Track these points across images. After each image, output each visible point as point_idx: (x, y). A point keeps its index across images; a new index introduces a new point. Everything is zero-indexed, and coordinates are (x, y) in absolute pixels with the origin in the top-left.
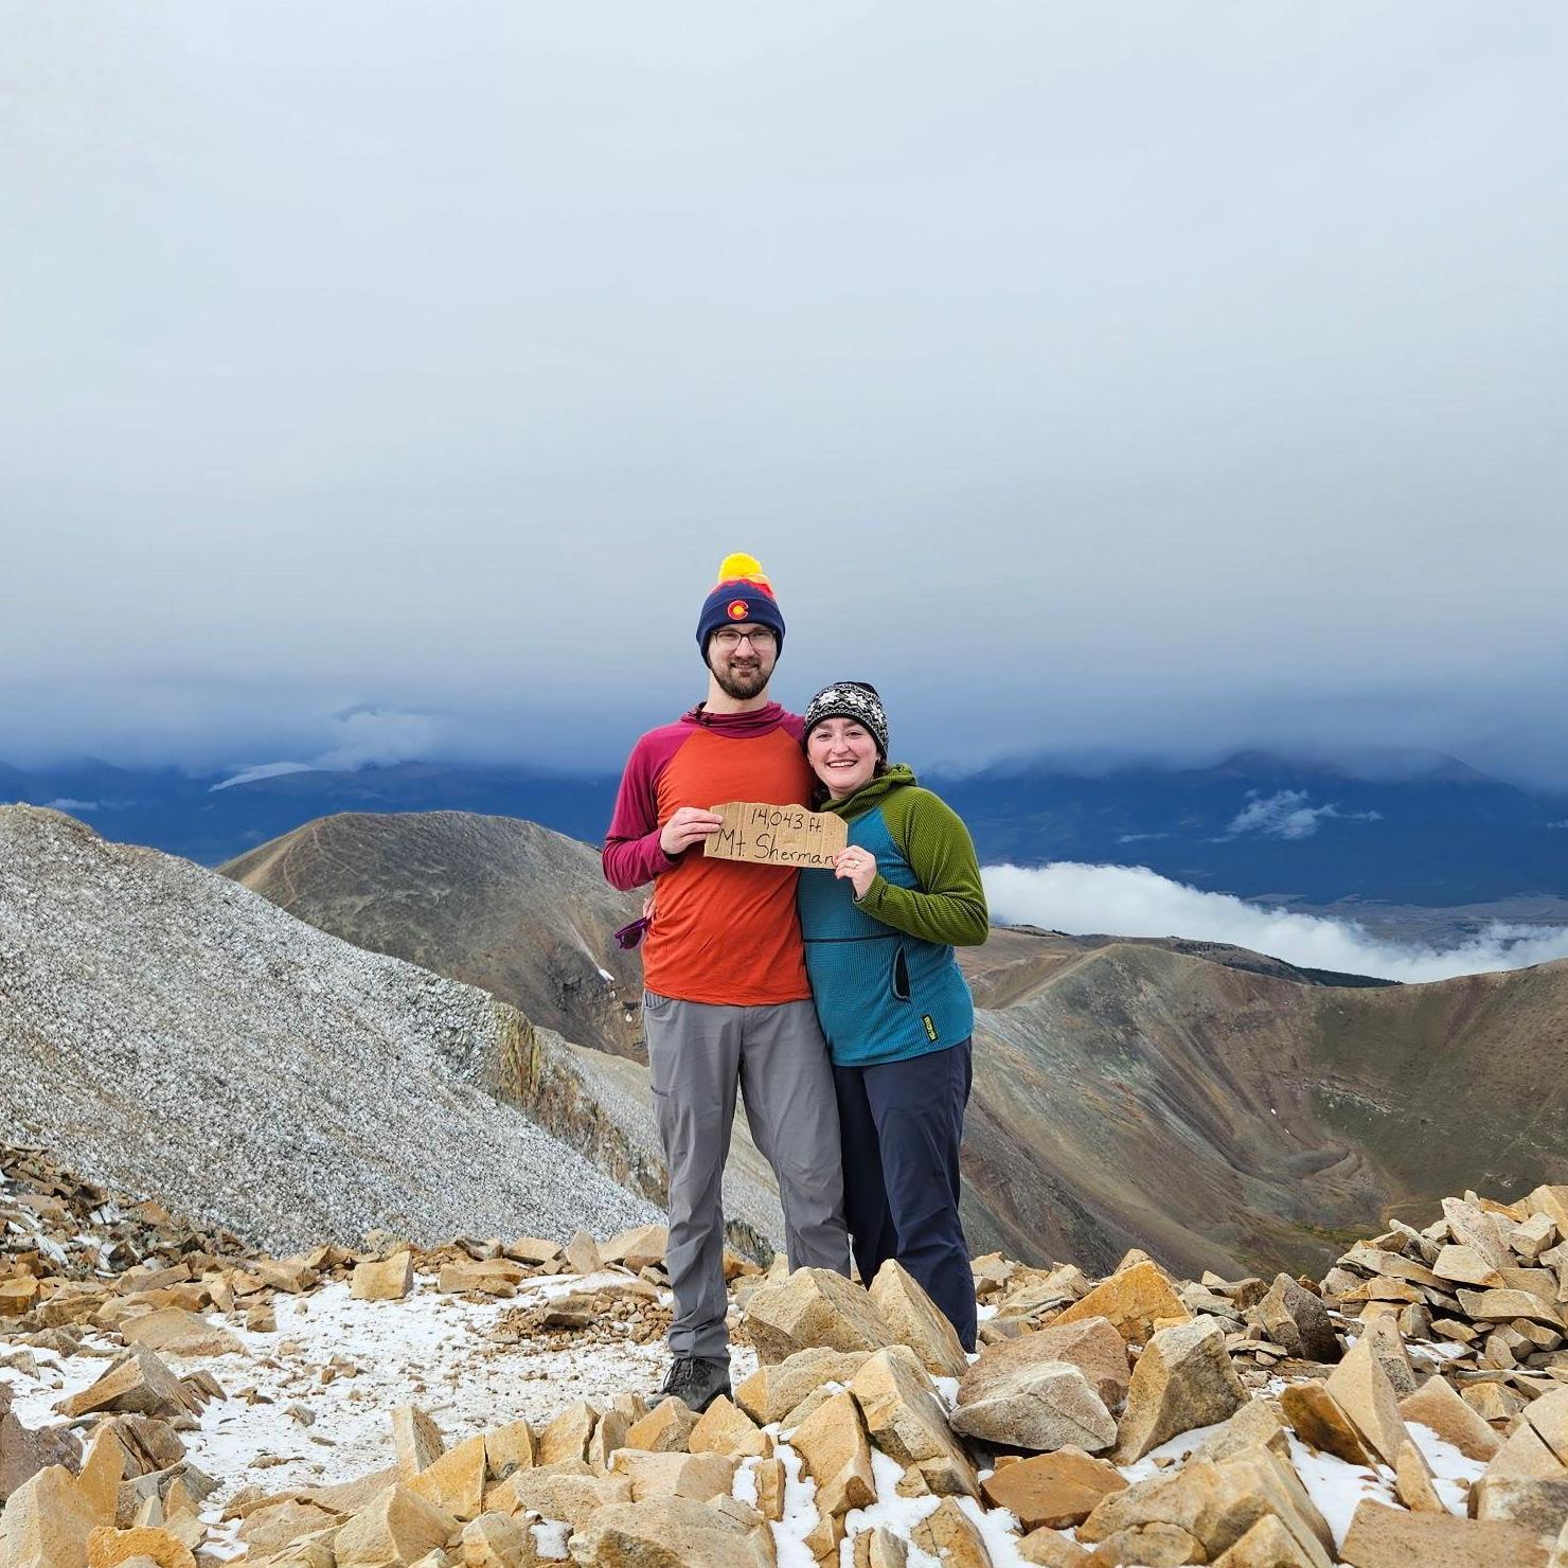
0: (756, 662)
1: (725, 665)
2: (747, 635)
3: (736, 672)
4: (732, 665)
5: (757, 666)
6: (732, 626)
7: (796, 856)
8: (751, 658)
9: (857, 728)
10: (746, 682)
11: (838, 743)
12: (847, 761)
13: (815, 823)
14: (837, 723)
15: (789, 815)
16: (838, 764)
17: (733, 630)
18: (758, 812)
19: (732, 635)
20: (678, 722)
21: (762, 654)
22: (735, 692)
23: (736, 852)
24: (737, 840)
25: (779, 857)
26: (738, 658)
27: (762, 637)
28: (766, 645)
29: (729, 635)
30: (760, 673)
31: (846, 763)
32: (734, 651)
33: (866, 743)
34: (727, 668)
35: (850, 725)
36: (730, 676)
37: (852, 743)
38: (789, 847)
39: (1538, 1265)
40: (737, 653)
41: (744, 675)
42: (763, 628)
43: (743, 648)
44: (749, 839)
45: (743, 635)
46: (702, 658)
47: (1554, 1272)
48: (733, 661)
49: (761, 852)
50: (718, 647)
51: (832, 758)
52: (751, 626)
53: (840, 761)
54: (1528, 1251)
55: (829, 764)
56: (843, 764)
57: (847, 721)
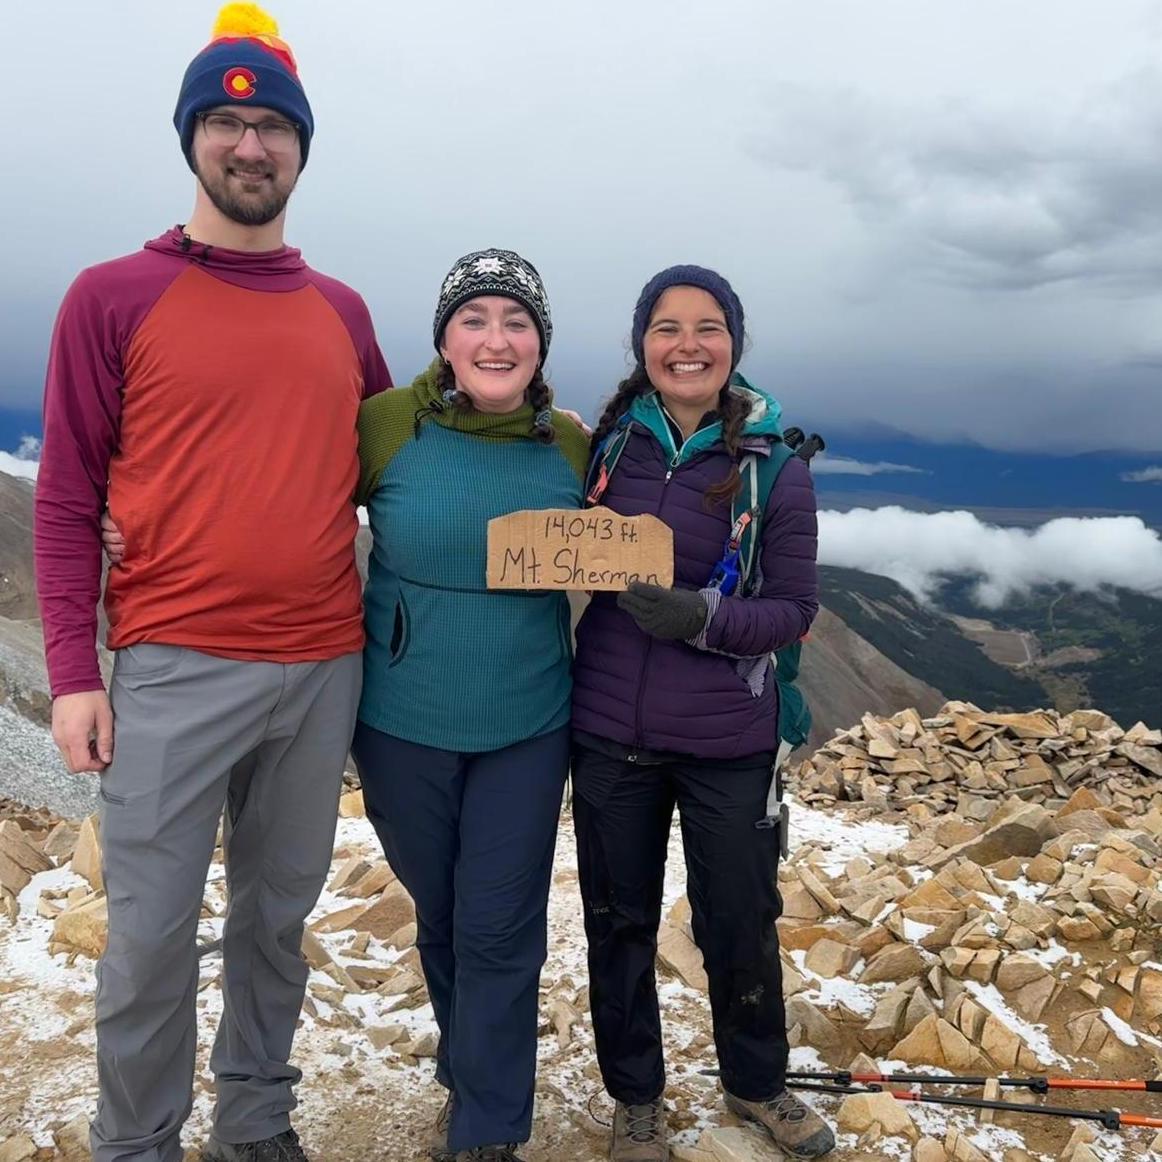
0: (268, 170)
1: (218, 171)
2: (254, 126)
3: (236, 183)
4: (230, 171)
5: (270, 176)
6: (231, 109)
7: (607, 577)
8: (260, 162)
9: (522, 317)
10: (252, 201)
11: (495, 336)
12: (505, 362)
13: (628, 530)
14: (495, 305)
15: (594, 521)
16: (493, 366)
17: (232, 115)
18: (552, 521)
19: (229, 122)
20: (142, 249)
21: (278, 158)
22: (235, 213)
23: (529, 577)
24: (529, 562)
25: (586, 579)
26: (240, 161)
27: (277, 131)
28: (284, 144)
29: (224, 122)
30: (274, 189)
31: (503, 365)
32: (233, 149)
33: (528, 338)
34: (221, 175)
35: (514, 311)
36: (227, 189)
37: (514, 338)
38: (599, 565)
39: (912, 747)
40: (237, 152)
41: (248, 189)
42: (279, 117)
43: (248, 145)
44: (545, 558)
45: (247, 125)
46: (182, 157)
47: (921, 749)
48: (232, 165)
49: (564, 574)
50: (208, 139)
51: (484, 355)
52: (258, 113)
53: (496, 362)
54: (908, 740)
55: (476, 364)
56: (499, 366)
57: (511, 303)
